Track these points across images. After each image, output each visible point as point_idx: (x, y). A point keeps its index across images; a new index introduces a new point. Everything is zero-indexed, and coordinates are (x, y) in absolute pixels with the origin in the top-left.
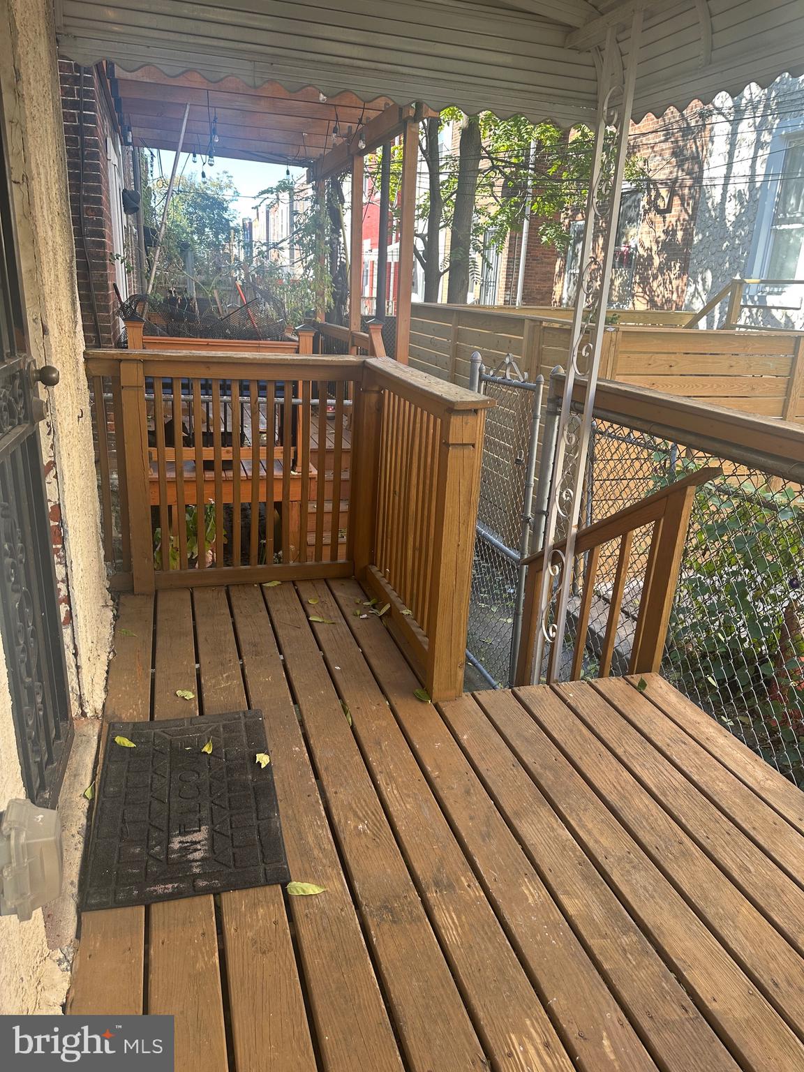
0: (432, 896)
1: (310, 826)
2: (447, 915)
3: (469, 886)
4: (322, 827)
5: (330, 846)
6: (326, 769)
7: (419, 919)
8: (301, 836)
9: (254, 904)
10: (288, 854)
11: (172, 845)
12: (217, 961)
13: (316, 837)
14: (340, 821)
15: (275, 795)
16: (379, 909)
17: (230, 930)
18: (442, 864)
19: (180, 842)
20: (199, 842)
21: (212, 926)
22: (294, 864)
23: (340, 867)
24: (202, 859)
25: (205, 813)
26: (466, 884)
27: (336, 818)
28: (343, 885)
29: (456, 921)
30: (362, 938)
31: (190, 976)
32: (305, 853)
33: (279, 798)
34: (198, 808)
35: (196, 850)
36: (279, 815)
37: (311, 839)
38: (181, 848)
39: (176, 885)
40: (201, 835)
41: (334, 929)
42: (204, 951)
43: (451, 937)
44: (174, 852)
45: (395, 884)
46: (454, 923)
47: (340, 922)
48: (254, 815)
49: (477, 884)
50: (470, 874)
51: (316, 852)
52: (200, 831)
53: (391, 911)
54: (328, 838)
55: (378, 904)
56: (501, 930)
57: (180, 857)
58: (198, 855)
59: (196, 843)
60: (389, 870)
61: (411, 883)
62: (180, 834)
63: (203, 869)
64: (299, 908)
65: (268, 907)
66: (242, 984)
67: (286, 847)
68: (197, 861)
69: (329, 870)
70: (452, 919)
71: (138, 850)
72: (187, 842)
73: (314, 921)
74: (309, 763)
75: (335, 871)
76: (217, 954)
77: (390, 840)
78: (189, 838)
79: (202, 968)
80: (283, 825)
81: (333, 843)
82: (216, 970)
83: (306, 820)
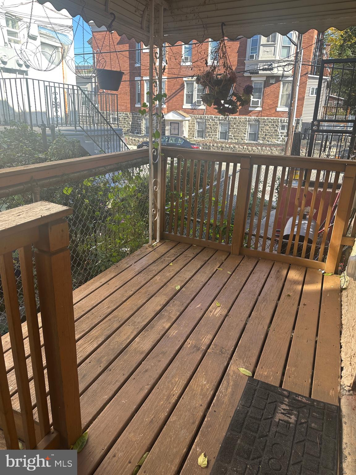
0: (204, 348)
1: (226, 395)
2: (205, 341)
3: (189, 344)
4: (221, 392)
5: (224, 382)
6: (194, 423)
7: (215, 345)
8: (233, 393)
9: (267, 377)
10: (244, 388)
11: (295, 419)
12: (287, 367)
13: (227, 389)
14: (211, 390)
15: (232, 420)
16: (224, 354)
17: (279, 373)
18: (190, 354)
19: (291, 418)
20: (282, 413)
21: (286, 377)
22: (244, 383)
23: (226, 372)
24: (282, 403)
25: (274, 429)
26: (189, 345)
27: (212, 393)
28: (230, 366)
29: (204, 339)
30: (236, 350)
31: (298, 368)
32: (236, 385)
33: (230, 419)
34: (277, 434)
35: (284, 409)
36: (237, 407)
37: (230, 390)
38: (291, 415)
39: (297, 398)
40: (279, 416)
41: (243, 356)
42: (291, 372)
43: (210, 337)
44: (295, 415)
45: (212, 357)
46: (205, 339)
47: (240, 357)
48: (249, 414)
49: (186, 343)
50: (185, 346)
51: (231, 383)
52: (280, 420)
53: (221, 351)
54: (222, 386)
55: (223, 355)
56: (194, 331)
57: (292, 410)
58: (284, 407)
59: (283, 414)
60: (210, 362)
61: (207, 354)
62: (290, 423)
63: (283, 399)
64: (252, 368)
65: (262, 374)
66: (281, 358)
67: (242, 391)
68: (285, 404)
69: (232, 374)
70: (205, 340)
71: (313, 425)
72: (287, 416)
73: (249, 362)
74: (200, 433)
75: (230, 372)
76: (287, 369)
77: (199, 371)
78: (286, 418)
79: (293, 368)
80: (238, 401)
81: (222, 382)
82: (288, 365)
83: (226, 399)
